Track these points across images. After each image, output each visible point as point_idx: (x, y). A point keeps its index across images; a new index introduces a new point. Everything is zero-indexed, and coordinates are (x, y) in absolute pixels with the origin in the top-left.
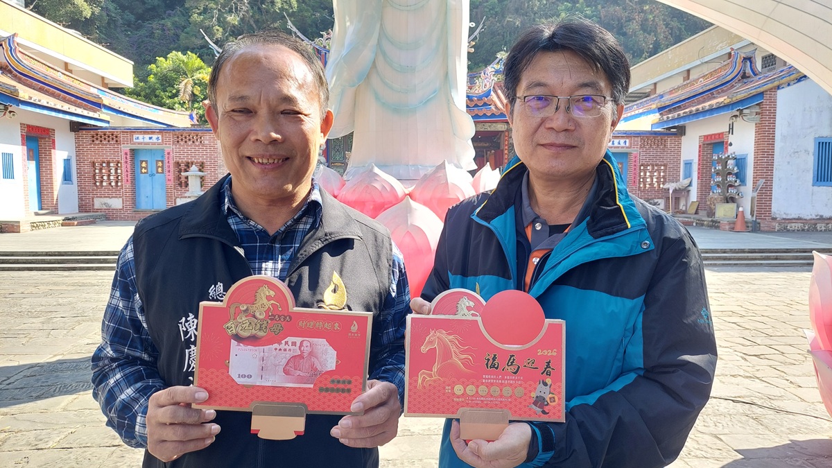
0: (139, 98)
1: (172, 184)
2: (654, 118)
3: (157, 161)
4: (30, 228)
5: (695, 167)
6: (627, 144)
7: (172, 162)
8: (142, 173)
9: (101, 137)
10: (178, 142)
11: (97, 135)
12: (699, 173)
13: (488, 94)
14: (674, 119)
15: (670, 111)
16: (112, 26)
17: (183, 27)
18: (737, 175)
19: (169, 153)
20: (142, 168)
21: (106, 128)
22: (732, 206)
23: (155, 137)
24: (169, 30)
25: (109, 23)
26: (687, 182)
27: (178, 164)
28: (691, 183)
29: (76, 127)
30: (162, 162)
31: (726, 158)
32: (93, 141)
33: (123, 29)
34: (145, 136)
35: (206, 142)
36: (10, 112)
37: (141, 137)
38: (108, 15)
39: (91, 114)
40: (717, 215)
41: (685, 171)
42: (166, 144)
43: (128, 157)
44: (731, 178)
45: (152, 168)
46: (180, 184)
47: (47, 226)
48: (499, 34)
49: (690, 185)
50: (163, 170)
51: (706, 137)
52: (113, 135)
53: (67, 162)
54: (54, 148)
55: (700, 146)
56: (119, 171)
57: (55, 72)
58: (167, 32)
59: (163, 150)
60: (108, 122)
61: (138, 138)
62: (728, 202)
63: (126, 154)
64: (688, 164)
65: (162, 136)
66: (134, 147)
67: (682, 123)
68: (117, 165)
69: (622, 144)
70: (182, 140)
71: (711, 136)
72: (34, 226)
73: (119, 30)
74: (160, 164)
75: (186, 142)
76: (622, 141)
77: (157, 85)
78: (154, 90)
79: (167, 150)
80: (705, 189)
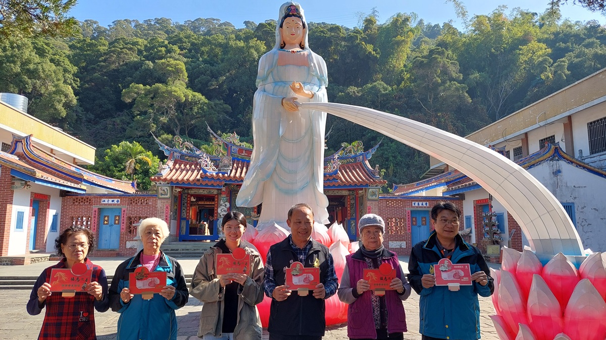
0: (98, 171)
1: (124, 231)
2: (444, 188)
3: (115, 216)
4: (30, 262)
5: (473, 221)
6: (428, 205)
7: (126, 217)
8: (104, 224)
9: (79, 200)
10: (131, 203)
11: (77, 199)
12: (475, 225)
13: (336, 172)
14: (456, 190)
15: (454, 185)
16: (79, 122)
17: (128, 123)
18: (498, 227)
19: (124, 211)
20: (105, 220)
21: (83, 194)
22: (497, 246)
23: (116, 200)
24: (118, 125)
25: (76, 121)
26: (468, 230)
27: (130, 218)
28: (471, 231)
29: (64, 194)
30: (119, 216)
31: (490, 215)
32: (74, 203)
33: (86, 124)
34: (109, 200)
35: (150, 203)
36: (28, 185)
37: (106, 200)
38: (77, 115)
39: (76, 186)
40: (488, 253)
41: (466, 223)
42: (123, 205)
43: (96, 213)
44: (494, 228)
45: (111, 221)
46: (130, 232)
47: (40, 260)
48: (342, 130)
49: (471, 232)
50: (119, 222)
51: (478, 201)
52: (87, 199)
53: (55, 217)
54: (49, 208)
55: (474, 207)
56: (89, 223)
57: (51, 157)
58: (116, 126)
59: (121, 209)
60: (85, 190)
61: (104, 201)
62: (494, 244)
63: (95, 211)
64: (468, 218)
65: (121, 200)
66: (101, 207)
67: (461, 192)
68: (88, 219)
69: (424, 205)
70: (134, 202)
71: (480, 200)
72: (33, 260)
73: (83, 125)
74: (117, 218)
75: (136, 203)
76: (424, 203)
77: (111, 163)
78: (108, 167)
79: (123, 209)
80: (480, 236)
